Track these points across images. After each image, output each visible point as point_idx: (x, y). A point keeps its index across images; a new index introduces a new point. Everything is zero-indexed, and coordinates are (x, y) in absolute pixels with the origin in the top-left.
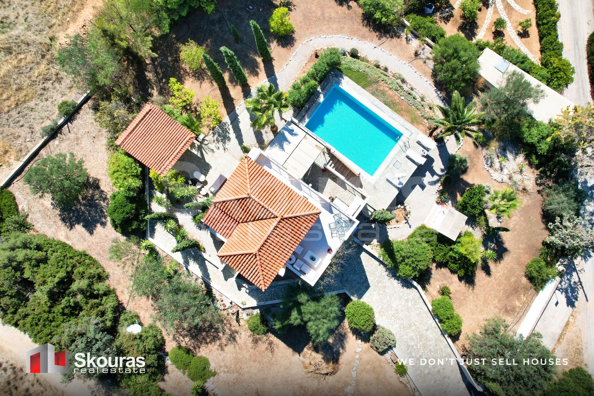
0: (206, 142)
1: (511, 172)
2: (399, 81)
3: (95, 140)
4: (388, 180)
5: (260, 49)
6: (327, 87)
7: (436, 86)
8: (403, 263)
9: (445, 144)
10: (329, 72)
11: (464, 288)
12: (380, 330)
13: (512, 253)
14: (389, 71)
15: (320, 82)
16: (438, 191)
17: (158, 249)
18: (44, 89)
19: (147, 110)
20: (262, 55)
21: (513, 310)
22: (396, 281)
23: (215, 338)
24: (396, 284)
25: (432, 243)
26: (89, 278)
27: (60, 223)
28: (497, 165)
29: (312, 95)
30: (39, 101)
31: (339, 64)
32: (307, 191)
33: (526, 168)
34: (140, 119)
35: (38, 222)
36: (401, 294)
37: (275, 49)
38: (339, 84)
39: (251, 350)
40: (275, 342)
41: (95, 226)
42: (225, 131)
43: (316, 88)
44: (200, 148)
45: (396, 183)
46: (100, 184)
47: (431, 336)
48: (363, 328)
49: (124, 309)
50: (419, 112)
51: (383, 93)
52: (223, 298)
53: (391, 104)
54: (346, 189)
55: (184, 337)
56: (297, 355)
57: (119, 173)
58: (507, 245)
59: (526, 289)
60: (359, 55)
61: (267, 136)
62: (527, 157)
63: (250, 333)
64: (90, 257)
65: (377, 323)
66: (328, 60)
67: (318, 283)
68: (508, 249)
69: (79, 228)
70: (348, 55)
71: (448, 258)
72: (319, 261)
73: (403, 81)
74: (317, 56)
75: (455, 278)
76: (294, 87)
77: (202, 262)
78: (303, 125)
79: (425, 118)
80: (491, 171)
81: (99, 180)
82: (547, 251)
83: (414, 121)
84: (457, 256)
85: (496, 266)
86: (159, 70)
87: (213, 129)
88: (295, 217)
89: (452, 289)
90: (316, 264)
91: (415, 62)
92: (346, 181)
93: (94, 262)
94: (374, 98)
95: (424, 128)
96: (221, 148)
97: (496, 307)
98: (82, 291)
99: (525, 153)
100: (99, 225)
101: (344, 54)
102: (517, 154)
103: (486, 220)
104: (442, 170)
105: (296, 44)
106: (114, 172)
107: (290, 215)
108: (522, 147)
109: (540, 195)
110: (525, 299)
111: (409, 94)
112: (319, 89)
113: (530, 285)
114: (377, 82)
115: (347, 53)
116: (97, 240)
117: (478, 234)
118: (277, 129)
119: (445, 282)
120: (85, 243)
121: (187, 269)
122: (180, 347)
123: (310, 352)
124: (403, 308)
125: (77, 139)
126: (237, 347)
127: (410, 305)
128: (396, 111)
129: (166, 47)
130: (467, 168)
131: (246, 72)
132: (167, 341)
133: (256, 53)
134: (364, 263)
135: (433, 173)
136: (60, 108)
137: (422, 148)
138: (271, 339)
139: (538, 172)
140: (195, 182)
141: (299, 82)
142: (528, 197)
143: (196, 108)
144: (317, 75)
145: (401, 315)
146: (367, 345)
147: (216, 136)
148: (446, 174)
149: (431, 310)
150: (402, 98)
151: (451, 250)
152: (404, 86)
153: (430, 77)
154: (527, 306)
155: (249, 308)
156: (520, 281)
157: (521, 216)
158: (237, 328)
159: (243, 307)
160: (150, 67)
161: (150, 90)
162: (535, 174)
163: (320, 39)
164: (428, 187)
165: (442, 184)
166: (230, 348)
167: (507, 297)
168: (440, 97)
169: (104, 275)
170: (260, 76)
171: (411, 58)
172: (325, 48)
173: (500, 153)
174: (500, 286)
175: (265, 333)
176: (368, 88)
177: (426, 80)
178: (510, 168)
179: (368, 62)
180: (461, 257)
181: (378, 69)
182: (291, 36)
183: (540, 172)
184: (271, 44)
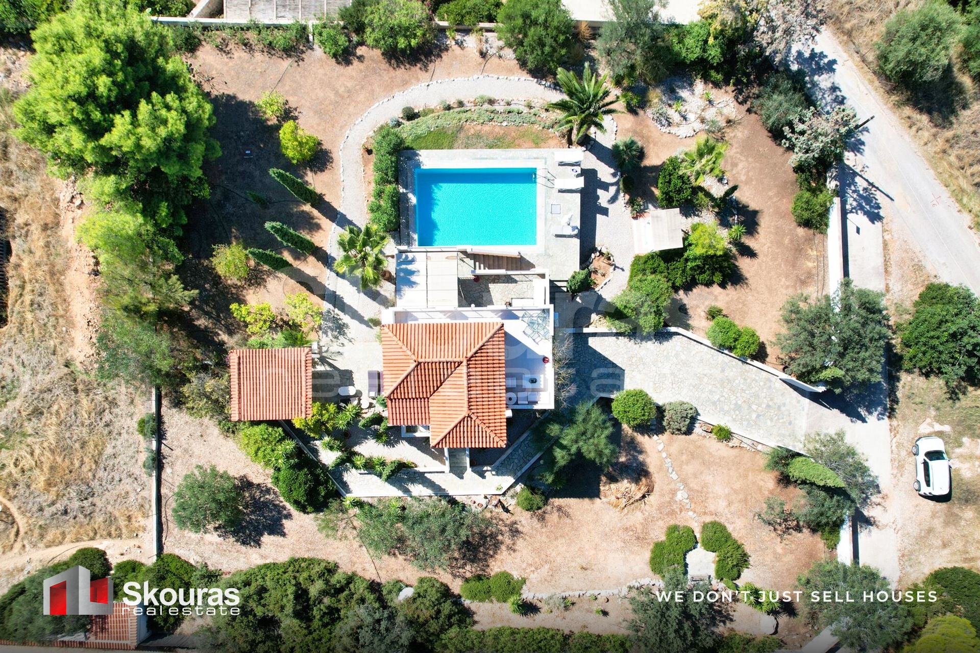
0: (324, 349)
1: (699, 112)
2: (486, 106)
3: (205, 437)
4: (557, 236)
5: (301, 195)
6: (409, 180)
7: (534, 76)
8: (641, 316)
9: (595, 140)
10: (397, 162)
11: (734, 293)
12: (668, 408)
13: (765, 210)
14: (465, 102)
15: (397, 181)
16: (627, 203)
17: (366, 500)
18: (107, 425)
19: (236, 361)
20: (307, 200)
21: (810, 275)
22: (649, 343)
23: (497, 545)
24: (651, 347)
25: (659, 269)
26: (320, 577)
27: (243, 548)
28: (676, 117)
29: (399, 202)
30: (114, 443)
31: (402, 141)
32: (474, 315)
33: (714, 93)
34: (237, 376)
35: (222, 563)
36: (665, 353)
37: (315, 181)
38: (420, 166)
39: (544, 530)
40: (563, 504)
41: (282, 525)
42: (336, 320)
43: (398, 192)
44: (323, 360)
45: (569, 231)
46: (249, 479)
47: (732, 374)
48: (646, 418)
49: (379, 584)
50: (536, 126)
51: (478, 136)
52: (474, 498)
53: (497, 143)
54: (516, 282)
55: (463, 568)
56: (597, 500)
57: (262, 449)
58: (753, 206)
59: (809, 240)
60: (416, 111)
61: (385, 290)
62: (706, 79)
63: (528, 514)
64: (303, 559)
65: (661, 404)
66: (386, 148)
67: (557, 402)
68: (757, 209)
69: (266, 539)
70: (404, 121)
71: (689, 272)
72: (541, 379)
73: (491, 102)
74: (369, 152)
75: (716, 289)
76: (372, 210)
77: (420, 478)
78: (415, 247)
79: (548, 128)
80: (673, 130)
81: (245, 476)
82: (803, 176)
83: (538, 142)
84: (698, 263)
85: (756, 240)
86: (207, 308)
87: (320, 328)
88: (480, 349)
89: (720, 304)
90: (541, 384)
91: (488, 65)
92: (509, 273)
93: (311, 562)
94: (471, 151)
95: (555, 141)
96: (346, 342)
97: (787, 287)
98: (324, 593)
99: (699, 76)
100: (284, 521)
101: (398, 124)
102: (691, 85)
103: (708, 194)
104: (614, 175)
105: (334, 155)
106: (256, 453)
107: (474, 350)
108: (691, 71)
109: (753, 115)
110: (815, 253)
111: (509, 112)
112: (402, 190)
113: (811, 231)
114: (462, 128)
115: (401, 120)
116: (295, 538)
117: (708, 218)
118: (390, 273)
119: (707, 303)
120: (286, 550)
121: (411, 497)
122: (467, 580)
123: (607, 487)
124: (679, 367)
125: (186, 451)
126: (527, 538)
127: (683, 357)
128: (508, 147)
129: (192, 276)
130: (642, 148)
131: (305, 235)
132: (449, 584)
133: (298, 203)
134: (599, 349)
135: (605, 186)
136: (141, 431)
137: (570, 168)
138: (556, 504)
139: (731, 88)
140: (347, 400)
141: (373, 199)
142: (740, 128)
143: (282, 320)
144: (387, 175)
145: (681, 376)
146: (666, 436)
147: (330, 333)
148: (621, 176)
149: (710, 345)
150: (505, 124)
151: (687, 260)
152: (497, 107)
153: (520, 71)
154: (823, 258)
155: (509, 489)
156: (797, 235)
157: (747, 157)
158: (513, 519)
159: (501, 493)
160: (194, 313)
161: (216, 339)
162: (730, 92)
163: (356, 127)
164: (611, 208)
165: (625, 192)
166: (520, 544)
167: (794, 266)
168: (550, 87)
169: (331, 566)
170: (323, 226)
171: (480, 64)
172: (371, 133)
173: (670, 99)
174: (776, 260)
175: (546, 502)
176: (456, 145)
177: (517, 79)
178: (695, 109)
179: (432, 111)
180: (705, 260)
181: (451, 111)
182: (321, 149)
183: (734, 85)
184: (306, 178)
